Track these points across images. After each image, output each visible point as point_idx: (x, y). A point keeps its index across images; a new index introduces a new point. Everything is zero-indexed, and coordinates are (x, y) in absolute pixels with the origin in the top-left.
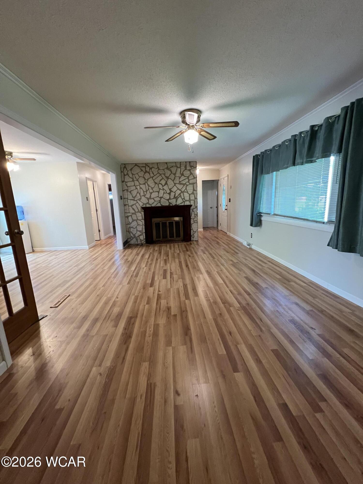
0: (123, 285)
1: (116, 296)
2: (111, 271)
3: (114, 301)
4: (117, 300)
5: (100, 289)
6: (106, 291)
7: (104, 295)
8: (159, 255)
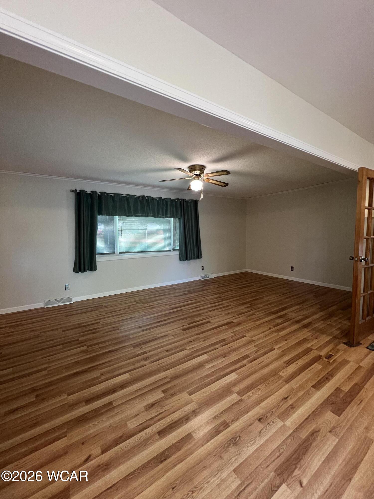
0: (250, 338)
1: (271, 330)
2: (237, 376)
3: (275, 327)
4: (272, 327)
5: (280, 347)
6: (275, 340)
7: (280, 338)
8: (99, 368)
